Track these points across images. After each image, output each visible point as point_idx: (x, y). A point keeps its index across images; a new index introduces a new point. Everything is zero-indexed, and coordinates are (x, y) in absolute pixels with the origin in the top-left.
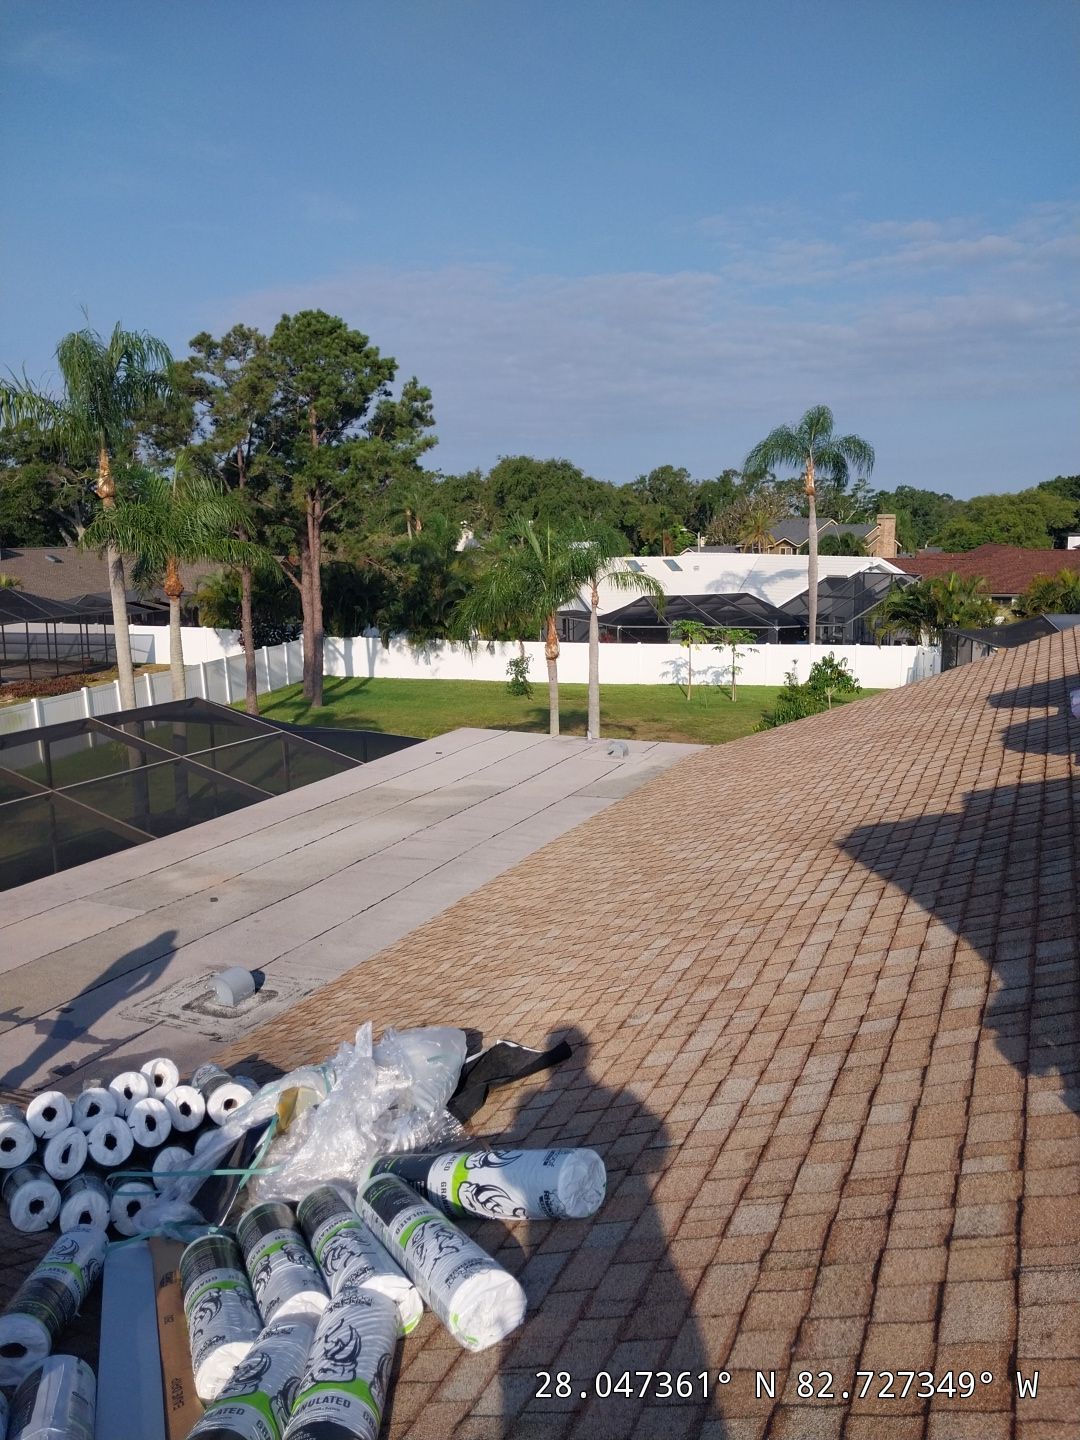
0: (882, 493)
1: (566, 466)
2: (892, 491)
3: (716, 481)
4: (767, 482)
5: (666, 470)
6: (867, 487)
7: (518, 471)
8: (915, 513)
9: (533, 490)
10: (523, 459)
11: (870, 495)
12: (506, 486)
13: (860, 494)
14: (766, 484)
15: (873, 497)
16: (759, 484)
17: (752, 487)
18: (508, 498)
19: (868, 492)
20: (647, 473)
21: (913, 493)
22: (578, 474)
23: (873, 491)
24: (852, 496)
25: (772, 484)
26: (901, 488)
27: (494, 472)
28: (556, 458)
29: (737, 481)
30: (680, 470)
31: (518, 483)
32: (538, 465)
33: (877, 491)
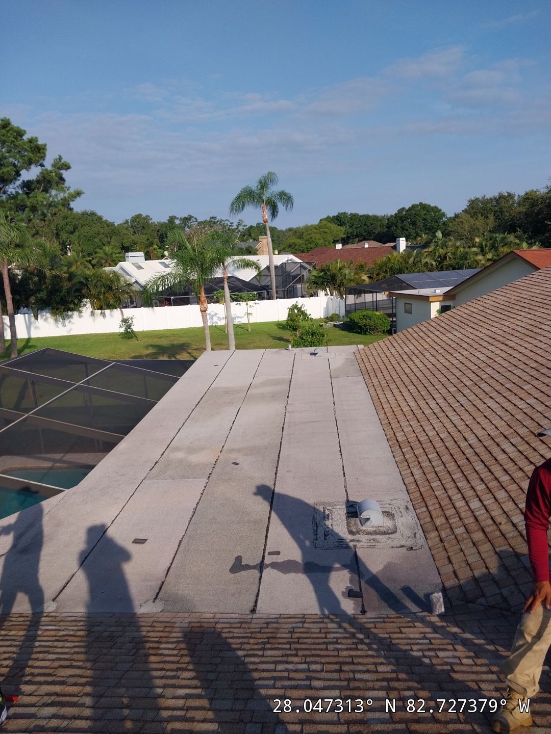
0: (251, 227)
4: (193, 222)
5: (139, 216)
6: (243, 224)
13: (240, 228)
14: (193, 223)
15: (247, 229)
16: (189, 223)
17: (185, 225)
20: (129, 218)
22: (100, 218)
23: (247, 225)
24: (237, 228)
25: (196, 223)
26: (258, 224)
29: (177, 222)
30: (146, 216)
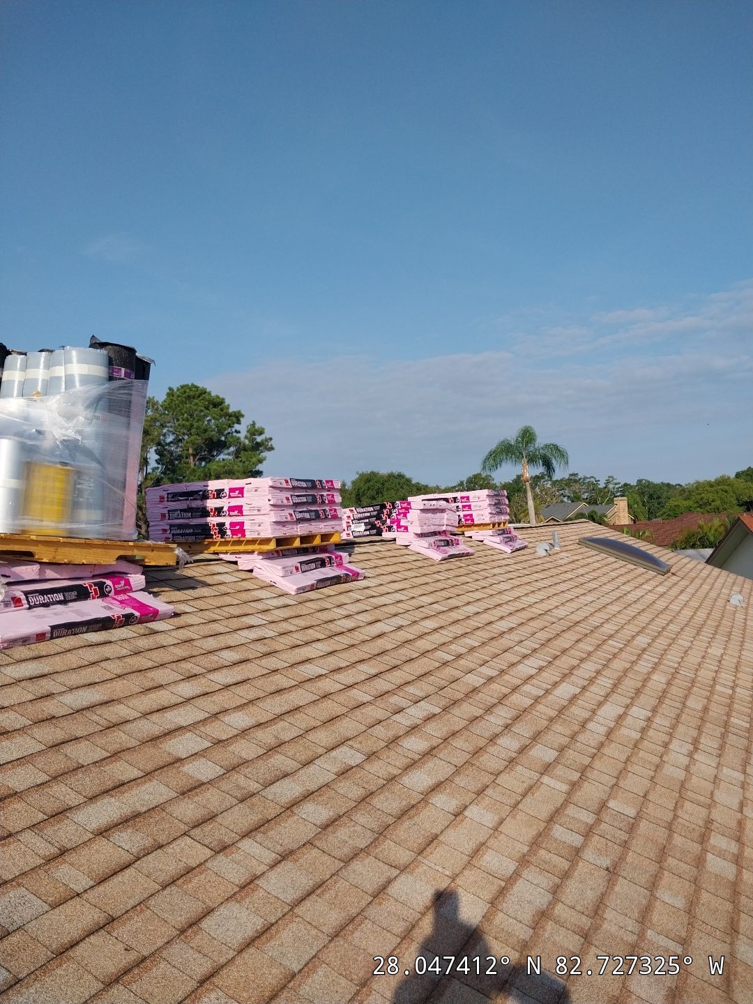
0: (626, 485)
1: (401, 476)
2: (634, 483)
3: (511, 482)
5: (477, 477)
6: (615, 481)
7: (368, 480)
8: (651, 497)
9: (379, 492)
10: (372, 472)
11: (617, 486)
12: (361, 491)
13: (611, 486)
15: (619, 487)
18: (362, 499)
19: (616, 484)
20: (465, 479)
21: (649, 484)
22: (409, 481)
23: (619, 483)
24: (605, 487)
25: (550, 482)
26: (640, 481)
27: (353, 483)
28: (394, 472)
30: (486, 477)
31: (369, 489)
32: (382, 477)
33: (622, 483)
